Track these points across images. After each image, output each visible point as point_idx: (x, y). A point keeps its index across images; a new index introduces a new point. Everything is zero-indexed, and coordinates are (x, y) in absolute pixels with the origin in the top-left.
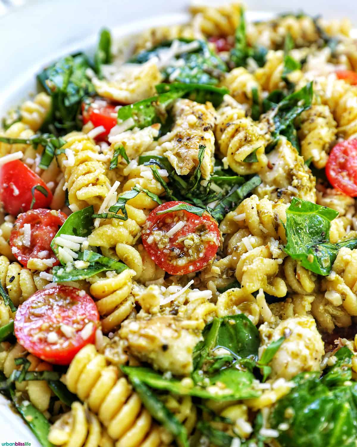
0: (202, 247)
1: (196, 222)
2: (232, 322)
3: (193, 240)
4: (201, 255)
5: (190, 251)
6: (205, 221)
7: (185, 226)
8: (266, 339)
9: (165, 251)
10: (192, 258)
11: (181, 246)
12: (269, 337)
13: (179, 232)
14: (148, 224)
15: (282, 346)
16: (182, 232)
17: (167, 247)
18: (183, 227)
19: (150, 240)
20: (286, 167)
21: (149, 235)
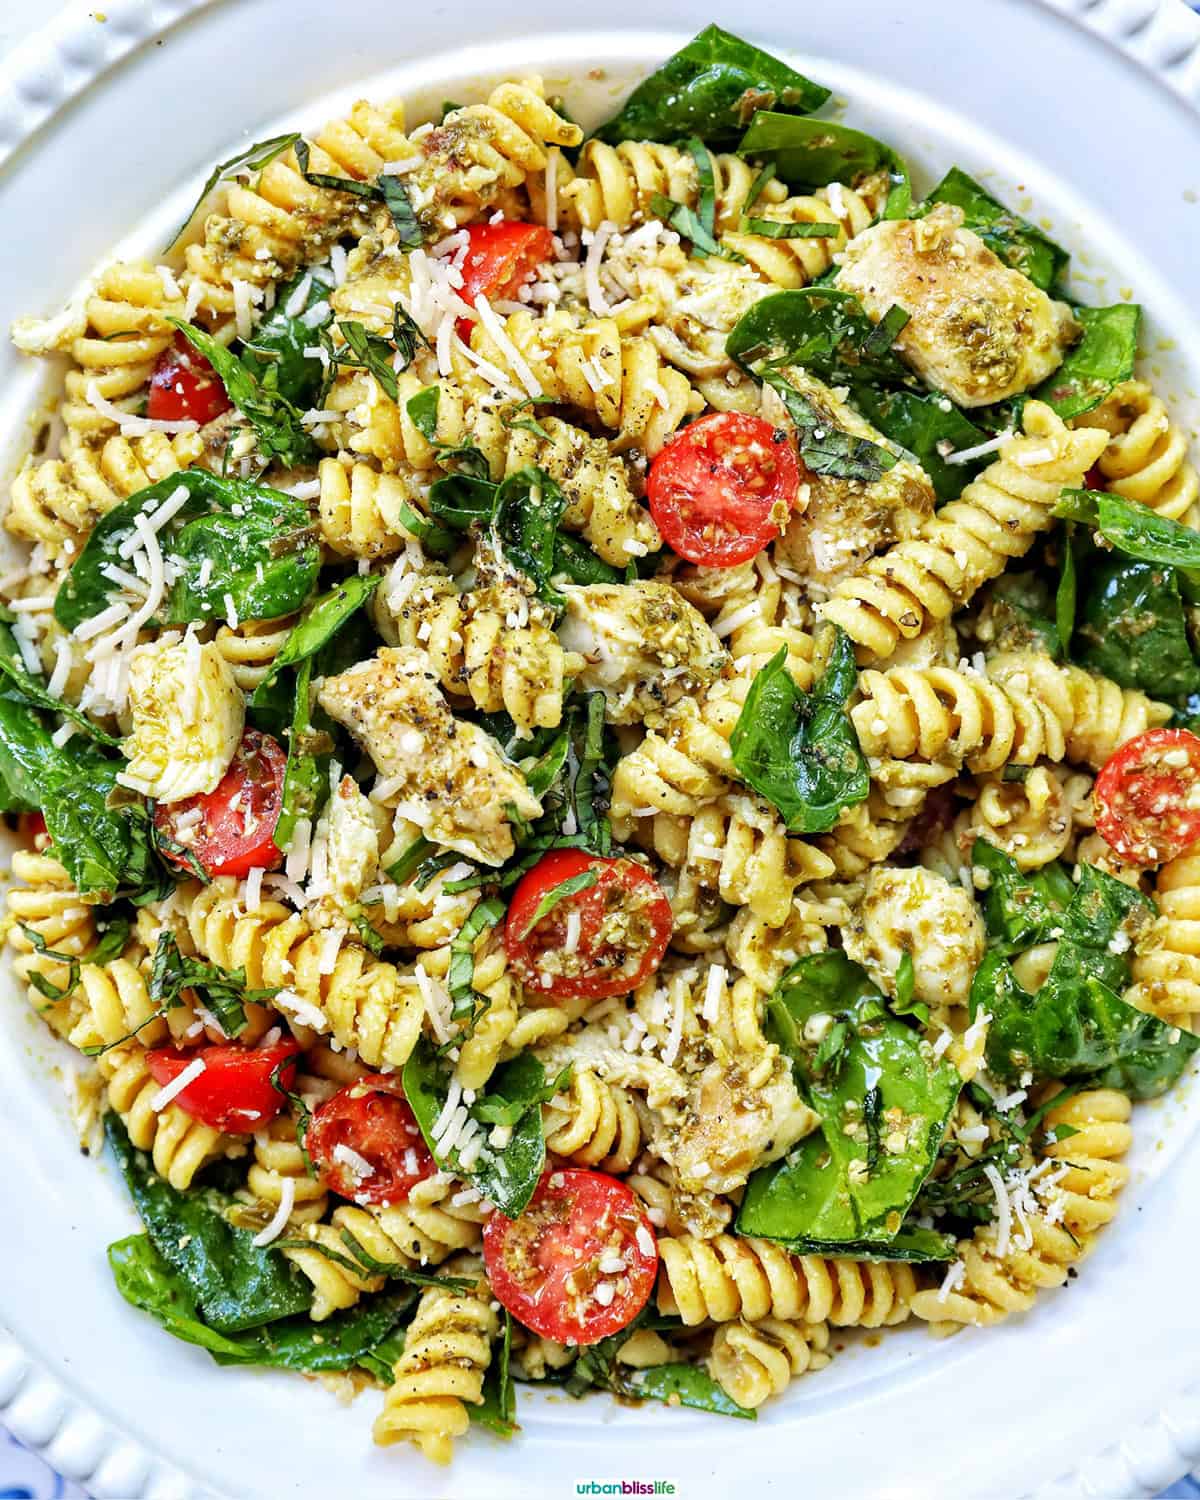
0: (643, 922)
1: (597, 896)
2: (796, 979)
3: (619, 926)
4: (653, 933)
5: (631, 944)
6: (609, 884)
7: (582, 915)
8: (869, 962)
9: (586, 975)
10: (643, 951)
11: (607, 948)
12: (873, 954)
13: (582, 934)
14: (519, 964)
15: (917, 968)
16: (590, 928)
17: (586, 968)
18: (582, 919)
19: (547, 981)
20: (631, 649)
21: (537, 976)
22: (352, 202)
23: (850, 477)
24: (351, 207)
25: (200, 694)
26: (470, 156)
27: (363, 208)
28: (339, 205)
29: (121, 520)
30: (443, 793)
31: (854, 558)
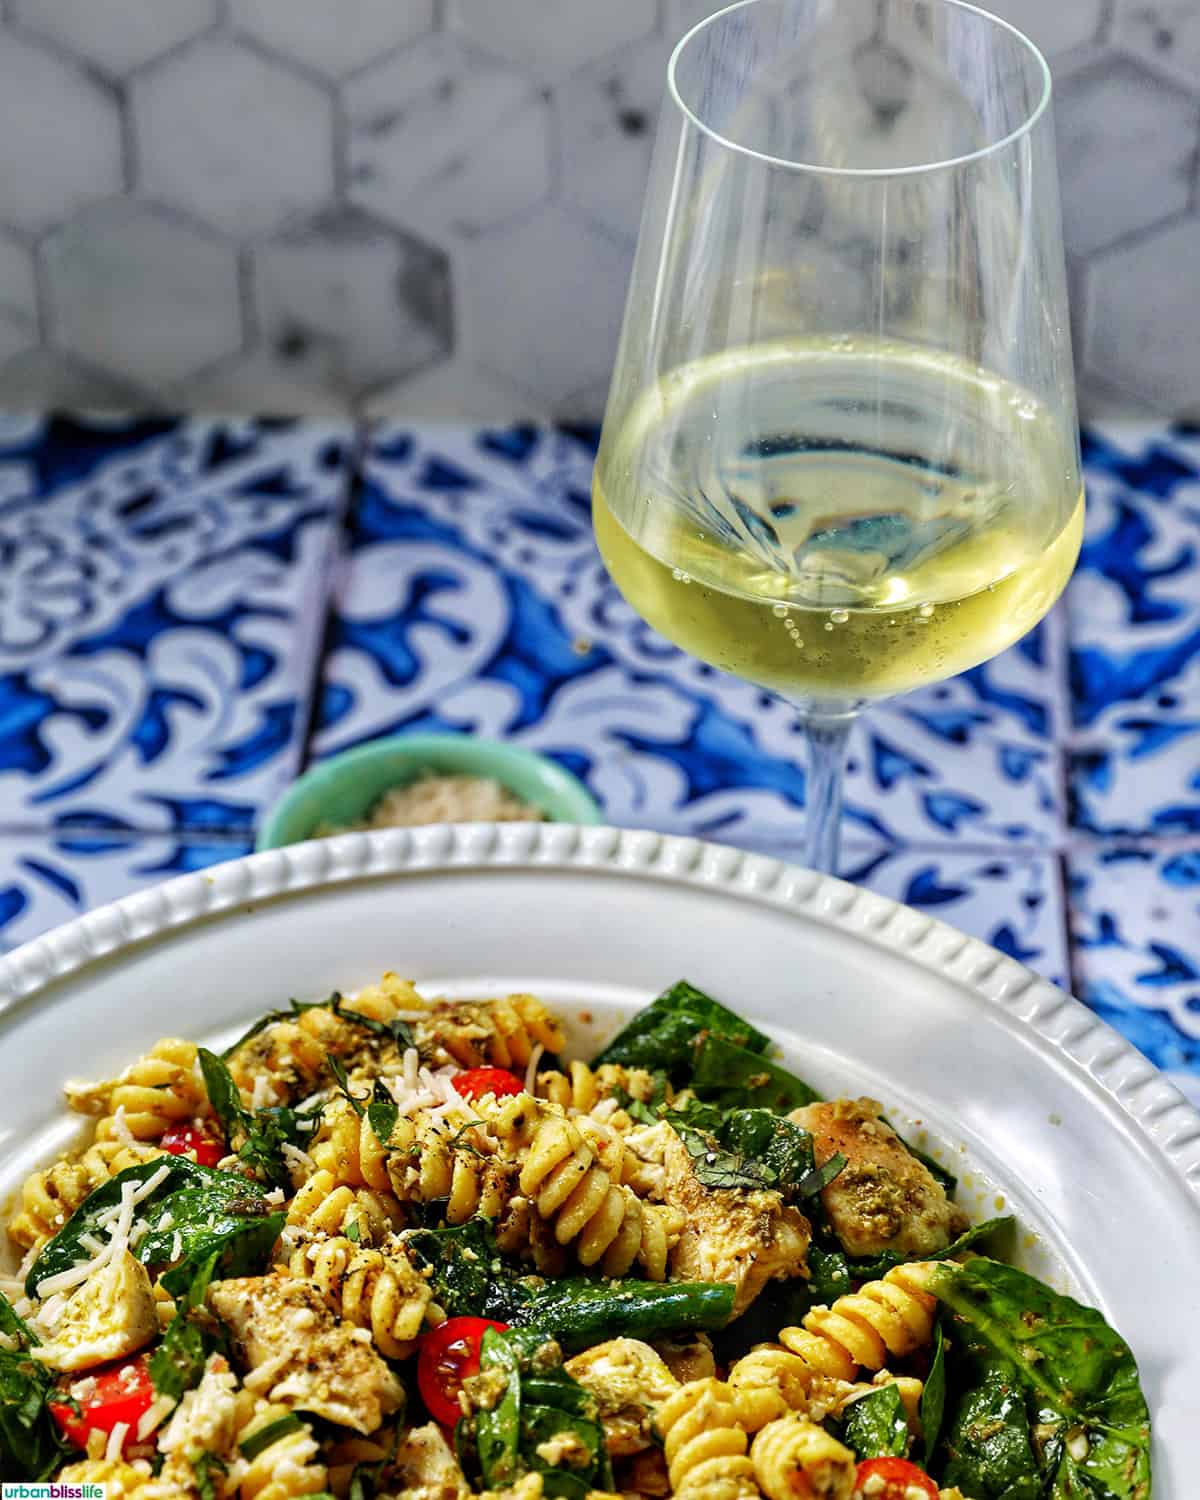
22: (367, 1037)
23: (734, 1187)
24: (364, 1042)
25: (119, 1277)
26: (470, 1017)
27: (374, 1043)
28: (355, 1038)
29: (109, 1195)
30: (324, 1364)
31: (737, 1263)
